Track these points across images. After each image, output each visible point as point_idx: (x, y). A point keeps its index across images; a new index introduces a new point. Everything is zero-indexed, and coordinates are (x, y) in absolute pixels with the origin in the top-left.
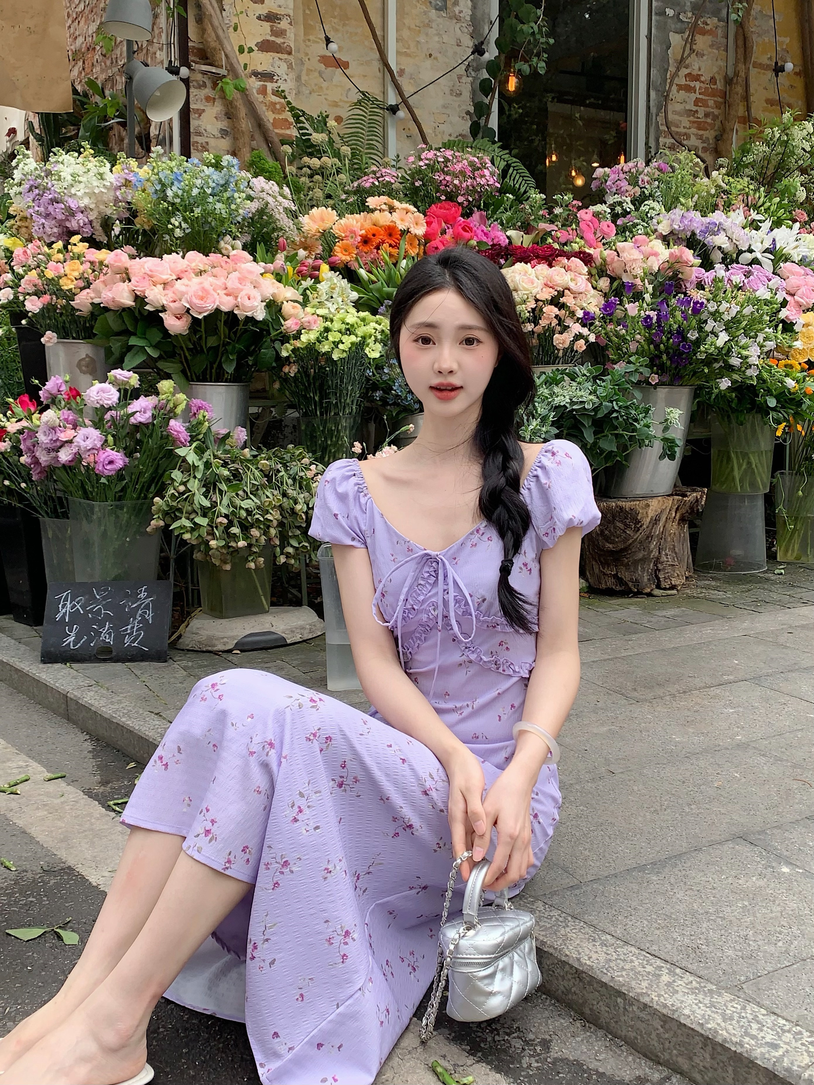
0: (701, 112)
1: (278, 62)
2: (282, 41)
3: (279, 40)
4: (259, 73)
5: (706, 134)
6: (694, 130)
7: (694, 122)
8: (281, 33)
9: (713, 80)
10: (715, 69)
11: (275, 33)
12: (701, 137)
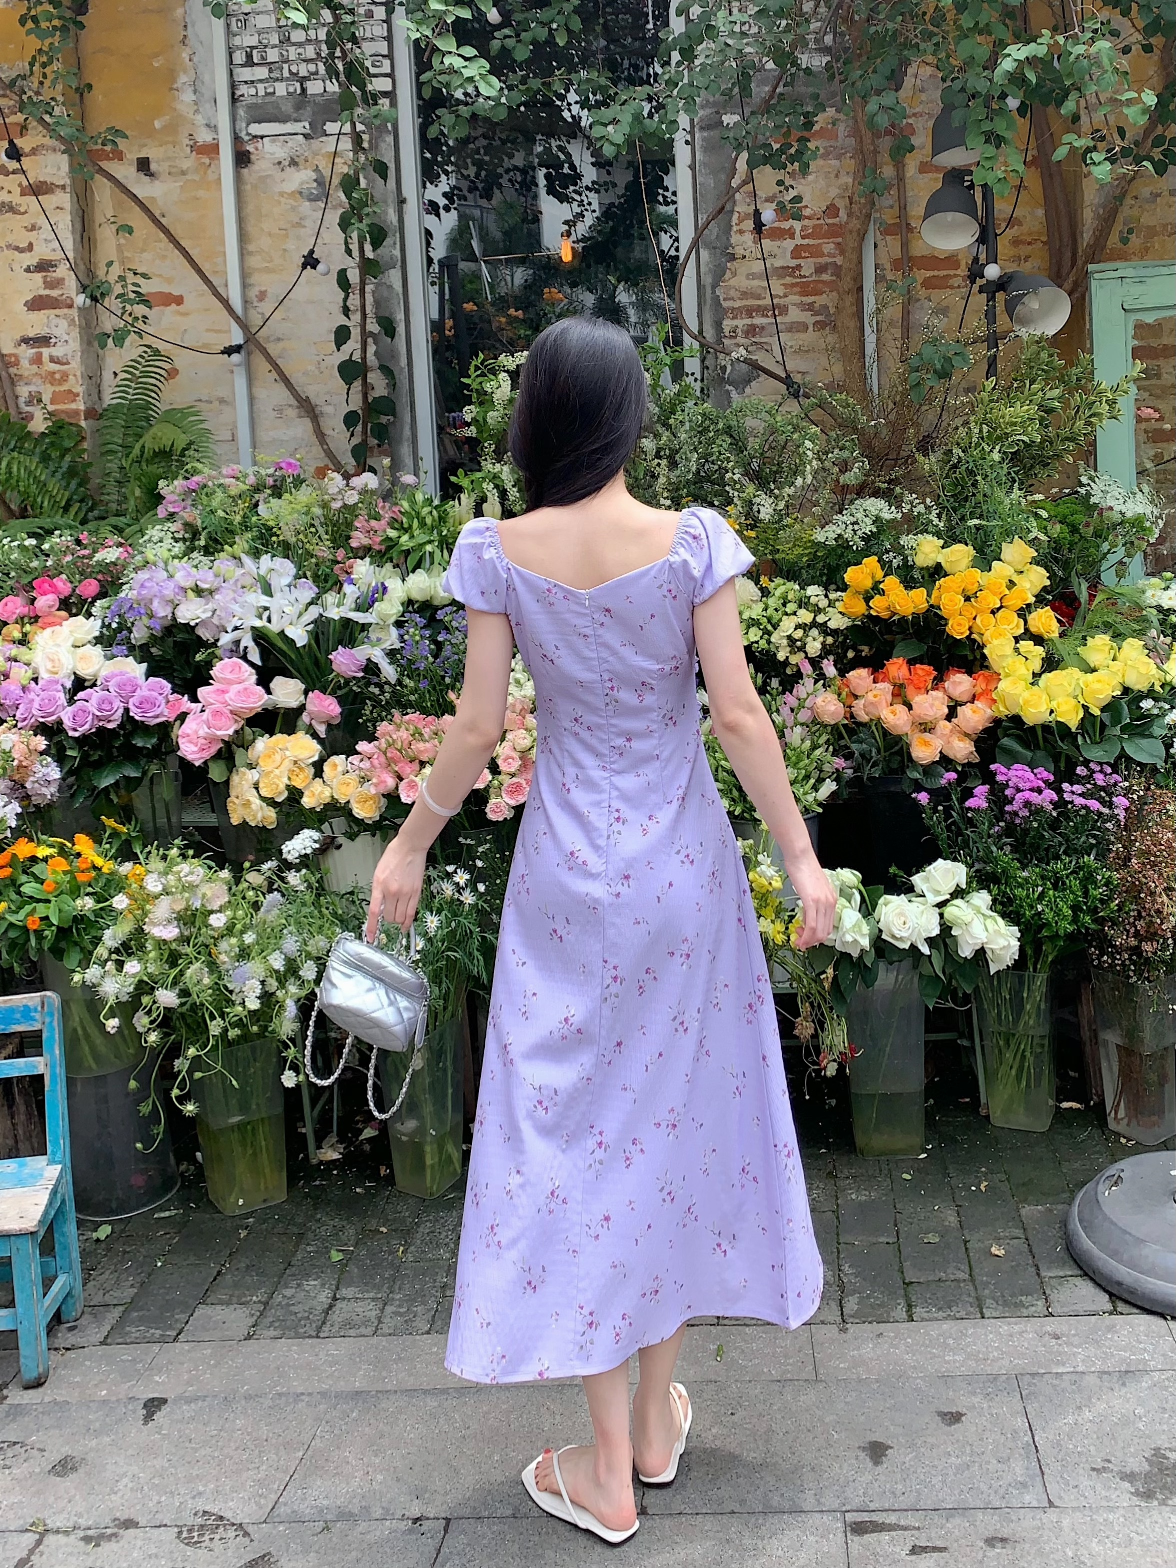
0: (808, 267)
1: (56, 321)
2: (60, 292)
3: (55, 293)
4: (31, 339)
5: (820, 300)
6: (796, 299)
7: (793, 285)
8: (57, 283)
9: (832, 210)
10: (834, 192)
11: (49, 285)
12: (810, 307)
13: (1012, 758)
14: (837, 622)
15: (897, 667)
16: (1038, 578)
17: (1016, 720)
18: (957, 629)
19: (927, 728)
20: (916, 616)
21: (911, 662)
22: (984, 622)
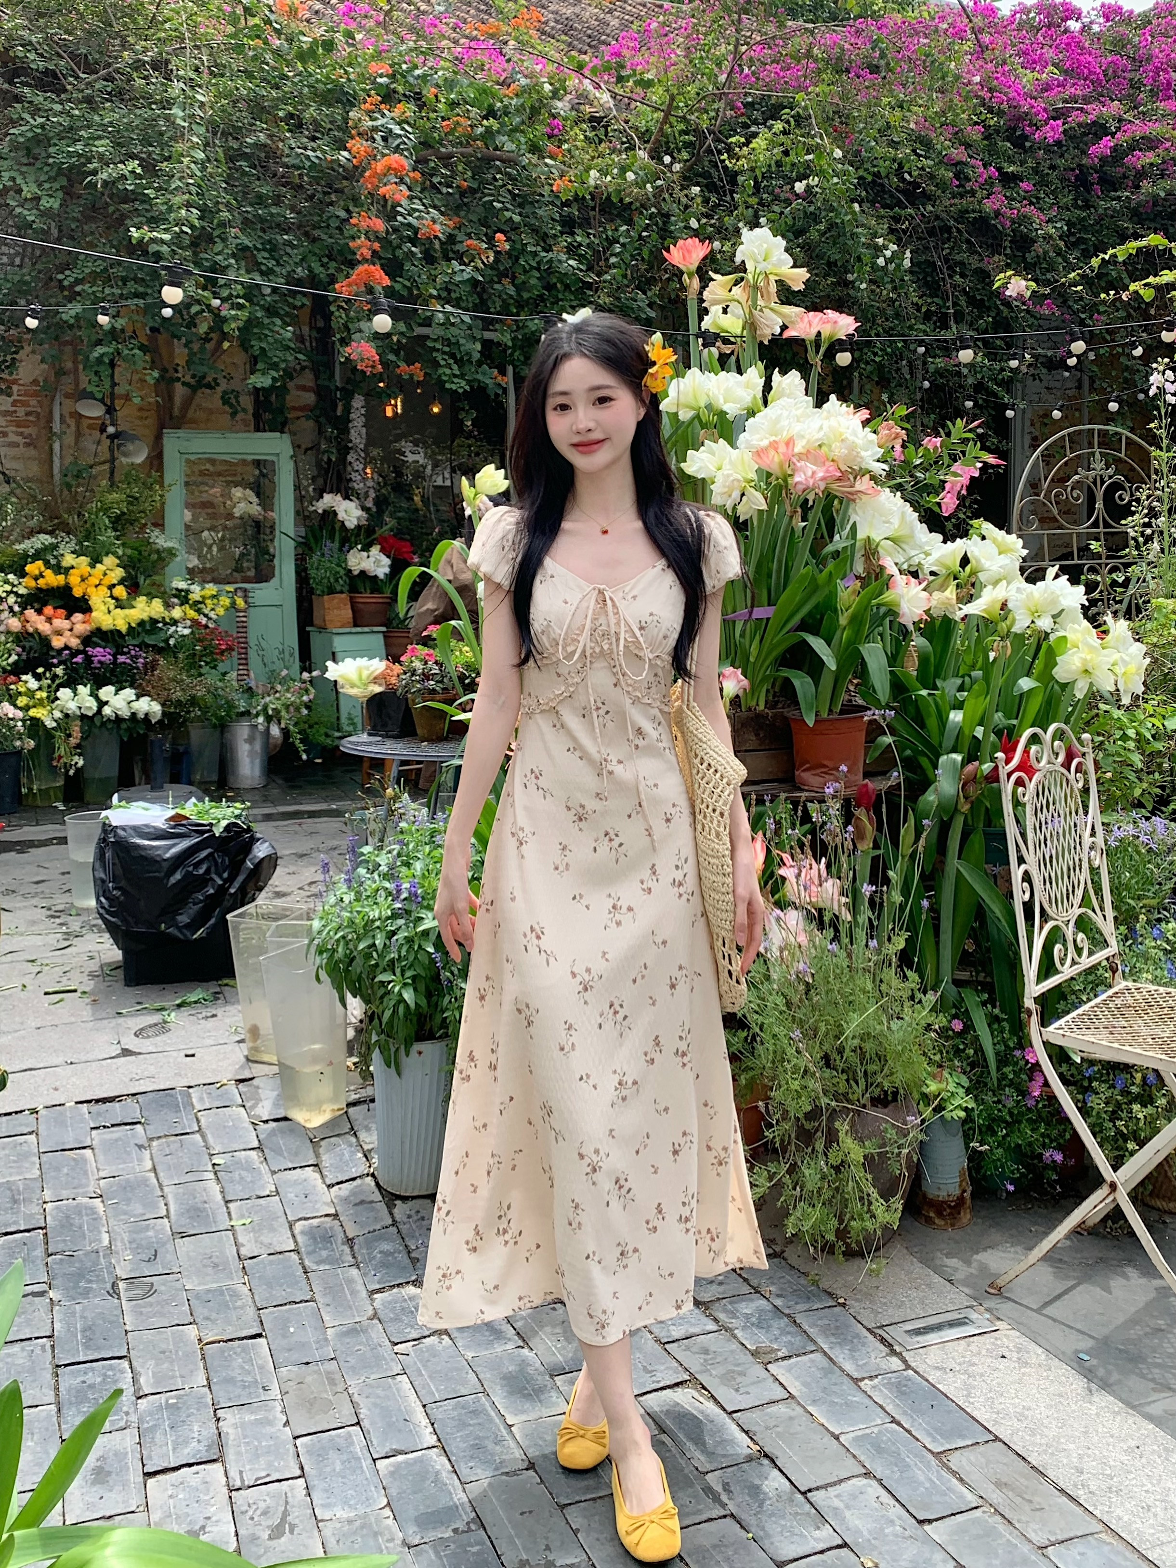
12: (21, 434)
13: (97, 645)
14: (22, 591)
15: (48, 610)
16: (120, 573)
17: (99, 629)
18: (77, 592)
19: (59, 633)
20: (58, 588)
21: (55, 608)
22: (91, 591)
